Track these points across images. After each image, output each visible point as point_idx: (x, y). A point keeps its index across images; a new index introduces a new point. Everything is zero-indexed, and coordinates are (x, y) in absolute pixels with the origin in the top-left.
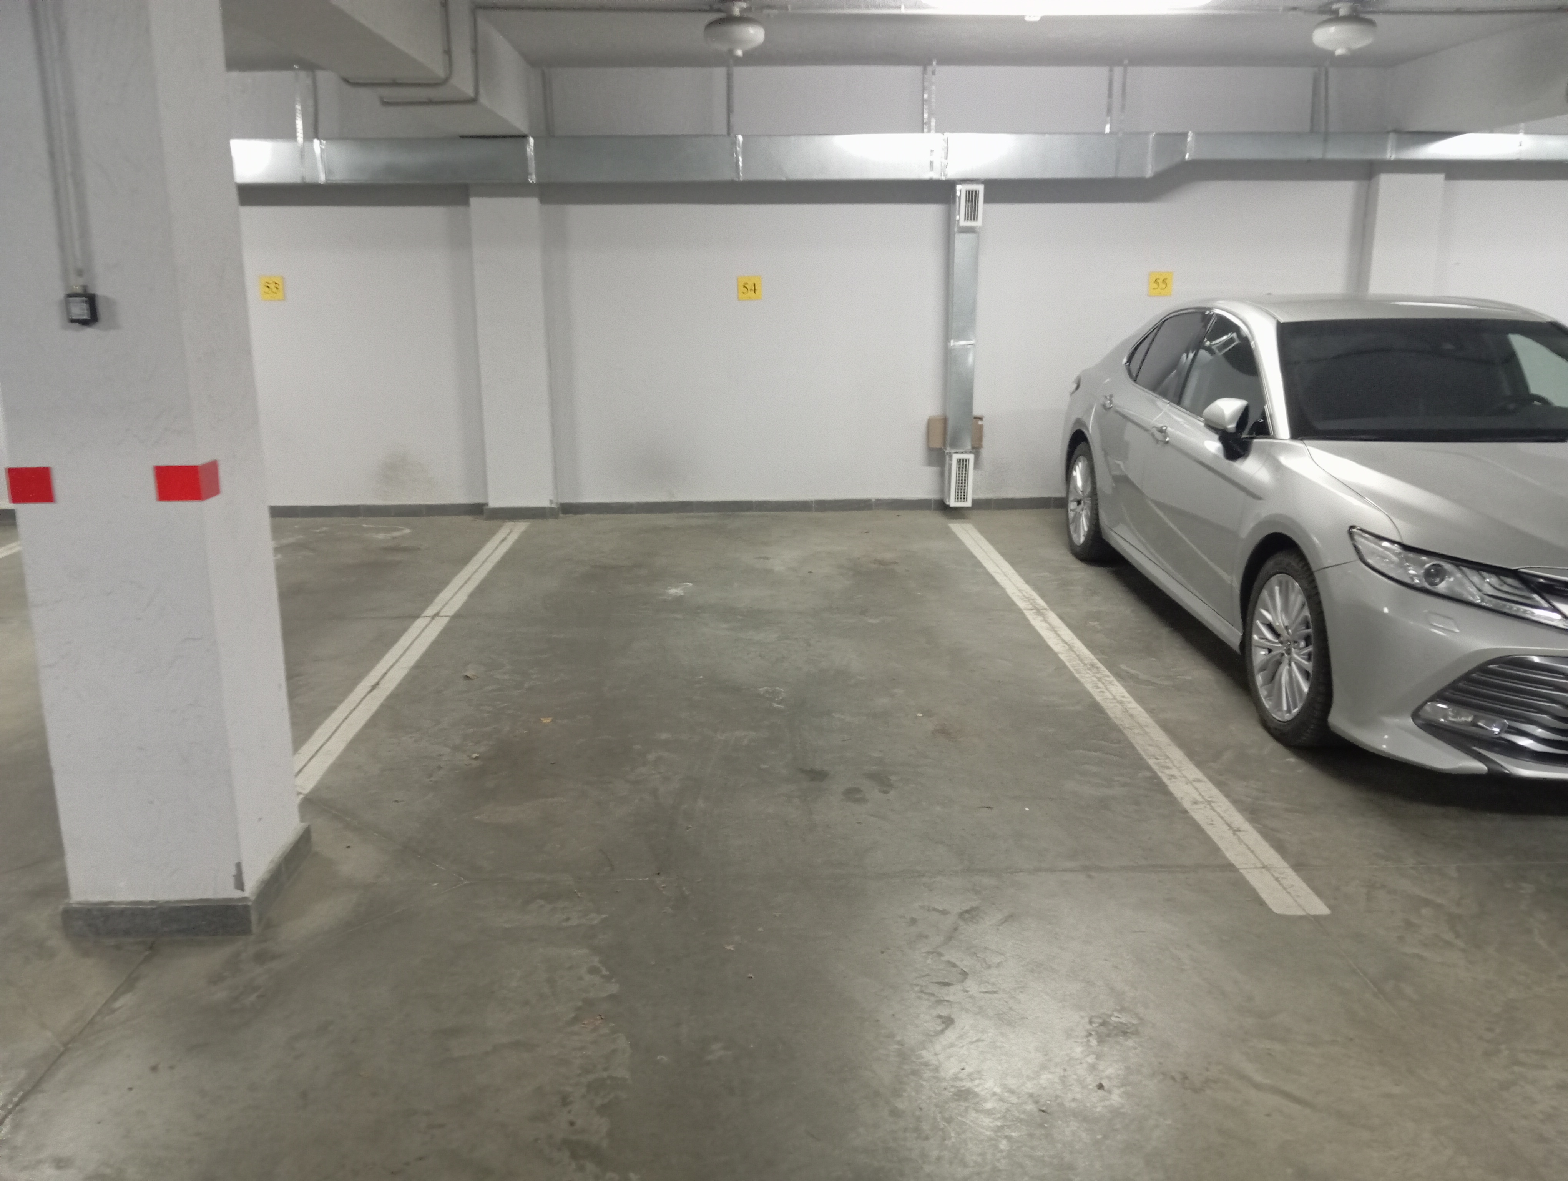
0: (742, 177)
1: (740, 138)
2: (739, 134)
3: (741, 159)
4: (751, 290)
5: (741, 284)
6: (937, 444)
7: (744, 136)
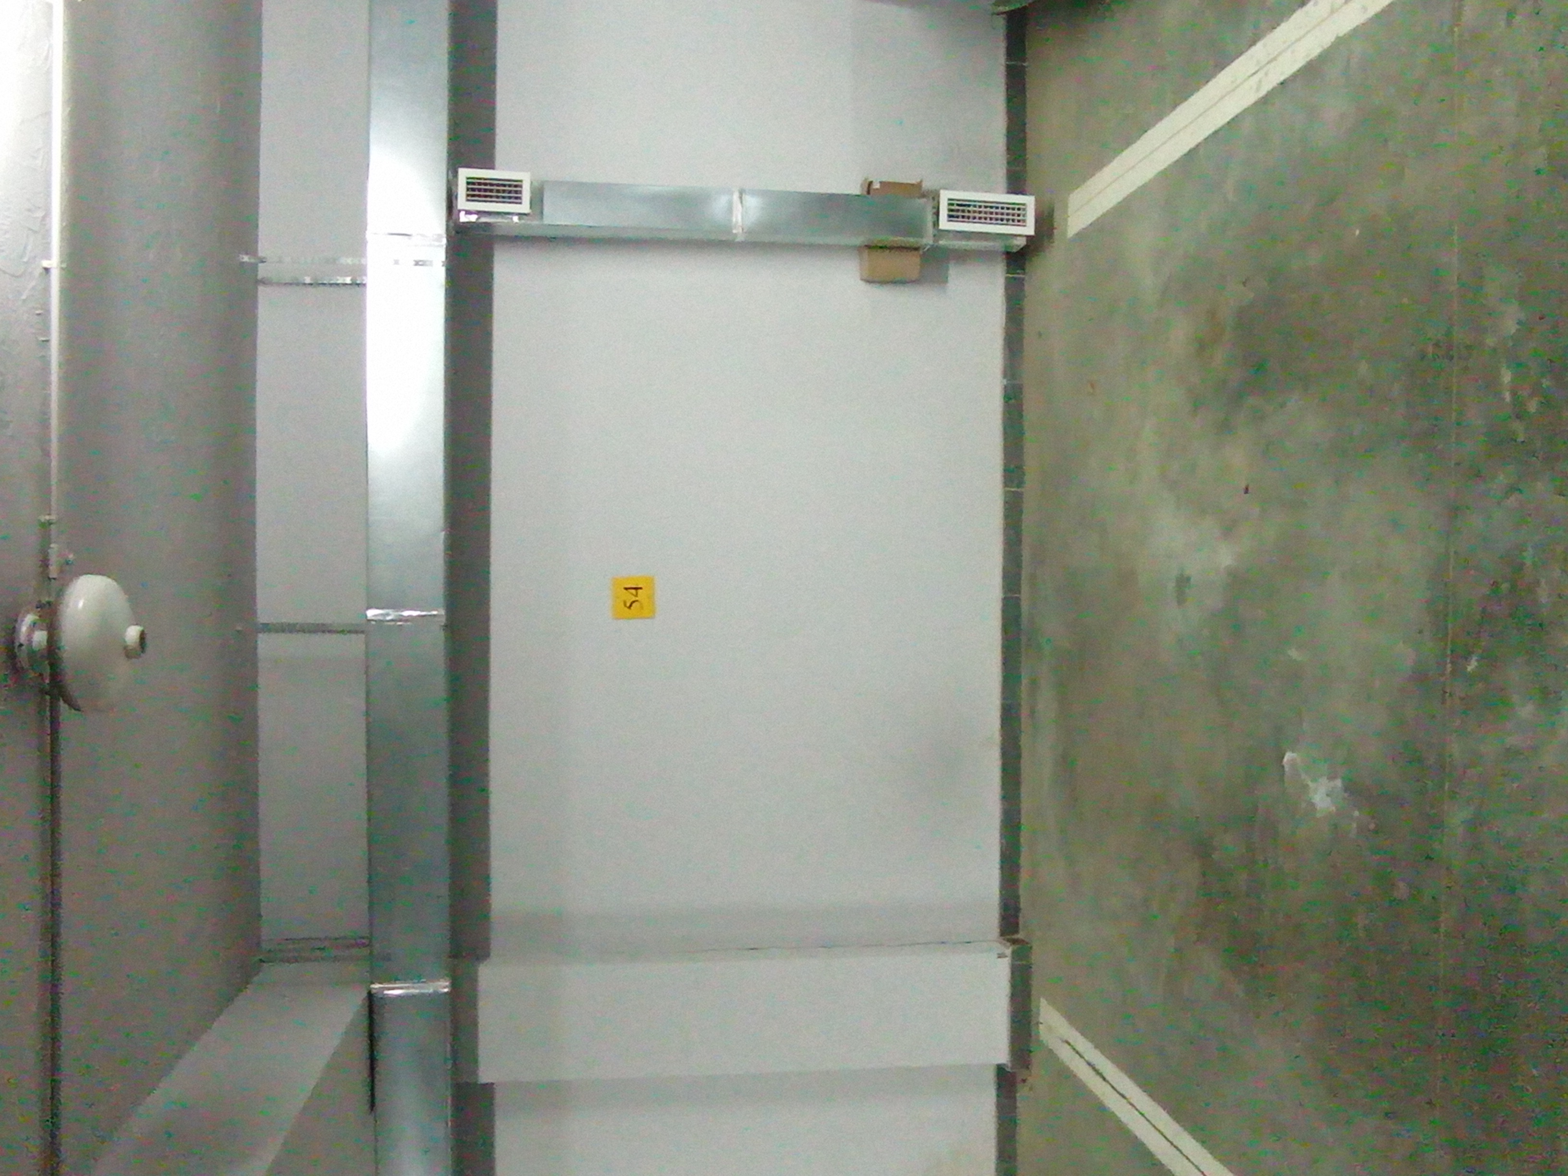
0: (439, 612)
1: (371, 613)
2: (366, 616)
3: (406, 613)
4: (636, 595)
5: (626, 611)
6: (910, 264)
7: (369, 607)
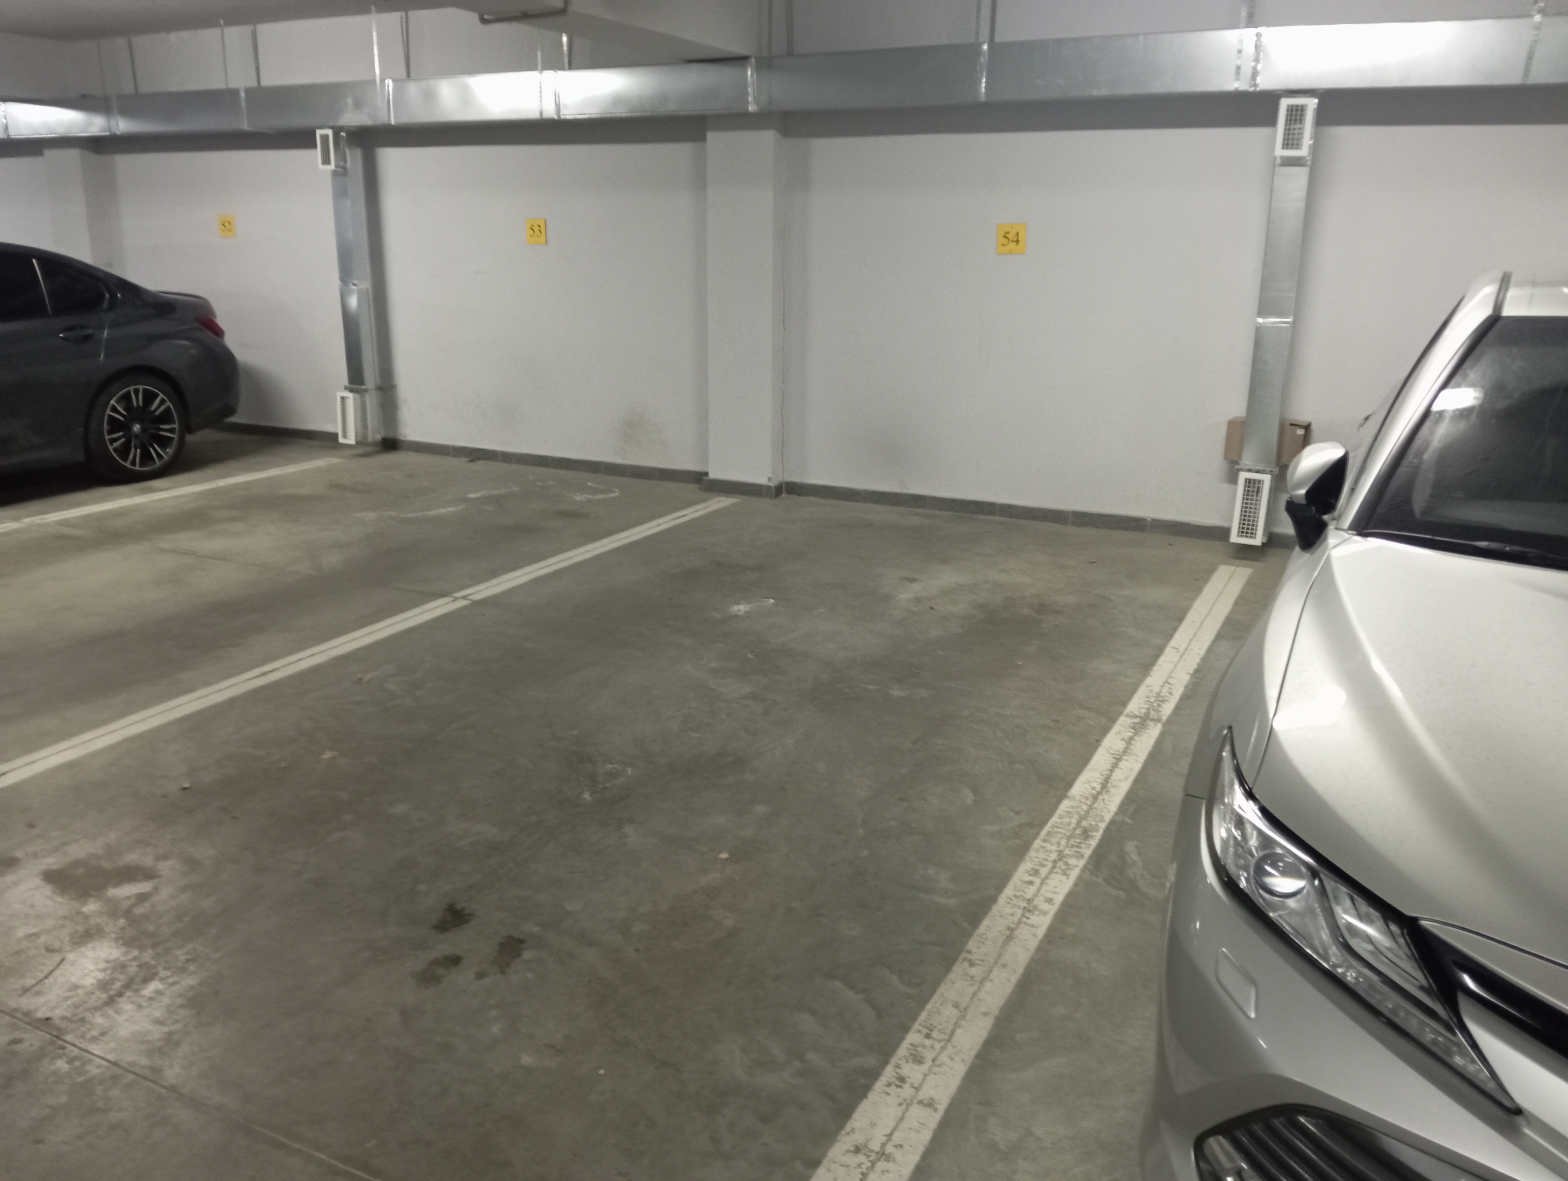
3: (985, 74)
4: (1012, 241)
5: (1002, 234)
6: (1235, 455)
